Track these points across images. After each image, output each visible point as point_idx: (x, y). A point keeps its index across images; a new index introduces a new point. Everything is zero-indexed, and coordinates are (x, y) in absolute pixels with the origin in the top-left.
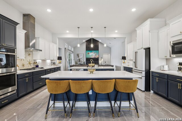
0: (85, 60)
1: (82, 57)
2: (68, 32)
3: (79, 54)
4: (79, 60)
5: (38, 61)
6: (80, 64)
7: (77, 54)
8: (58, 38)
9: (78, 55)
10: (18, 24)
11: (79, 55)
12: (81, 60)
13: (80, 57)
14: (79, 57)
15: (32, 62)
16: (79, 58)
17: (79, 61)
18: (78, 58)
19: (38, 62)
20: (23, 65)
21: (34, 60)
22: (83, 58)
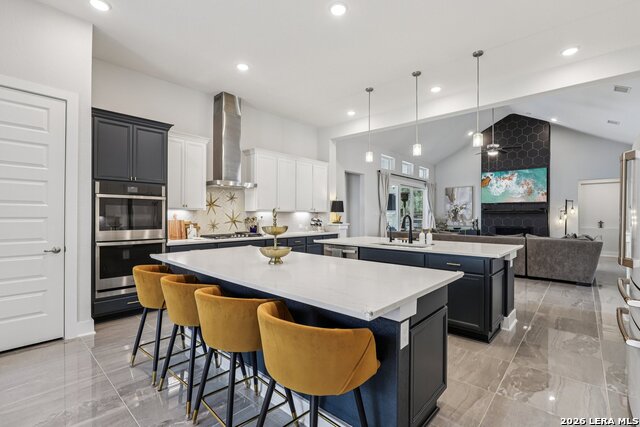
0: (478, 215)
1: (467, 198)
2: (351, 113)
3: (453, 189)
4: (455, 212)
5: (259, 215)
6: (456, 230)
7: (446, 189)
8: (332, 140)
9: (450, 195)
10: (170, 126)
11: (455, 193)
12: (461, 212)
13: (458, 202)
14: (452, 199)
15: (242, 218)
16: (455, 202)
17: (455, 218)
18: (448, 206)
19: (259, 218)
20: (214, 226)
21: (248, 212)
22: (470, 206)
